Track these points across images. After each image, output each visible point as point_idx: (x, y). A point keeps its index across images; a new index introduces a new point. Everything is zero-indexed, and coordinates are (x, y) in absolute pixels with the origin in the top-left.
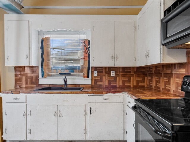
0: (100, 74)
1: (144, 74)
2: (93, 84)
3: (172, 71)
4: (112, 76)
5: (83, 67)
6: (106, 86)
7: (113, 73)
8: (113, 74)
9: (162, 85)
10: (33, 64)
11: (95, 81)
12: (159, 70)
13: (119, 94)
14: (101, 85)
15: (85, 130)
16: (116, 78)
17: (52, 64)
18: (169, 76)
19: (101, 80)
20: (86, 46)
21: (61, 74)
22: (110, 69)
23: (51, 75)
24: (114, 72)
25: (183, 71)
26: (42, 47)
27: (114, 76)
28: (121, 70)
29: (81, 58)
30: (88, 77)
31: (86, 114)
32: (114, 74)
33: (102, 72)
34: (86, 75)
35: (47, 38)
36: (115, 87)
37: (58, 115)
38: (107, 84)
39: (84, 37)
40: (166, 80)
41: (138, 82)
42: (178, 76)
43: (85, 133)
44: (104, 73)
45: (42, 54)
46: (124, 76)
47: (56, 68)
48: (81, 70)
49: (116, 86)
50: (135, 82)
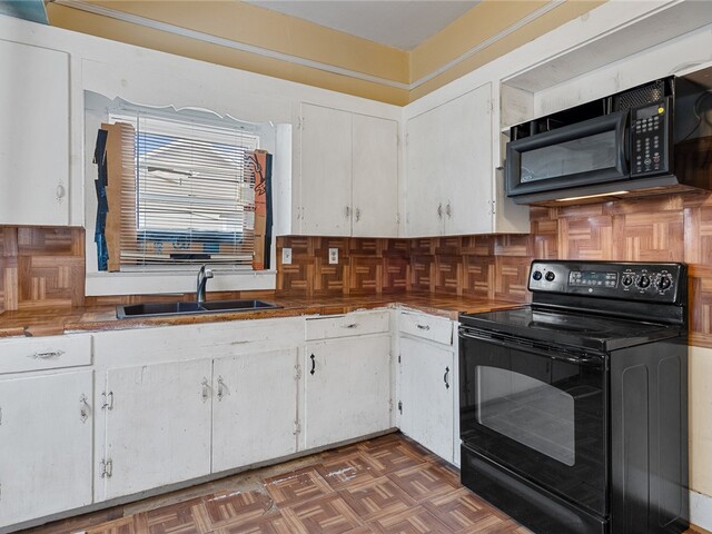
0: (300, 256)
1: (404, 258)
2: (280, 288)
3: (491, 250)
4: (331, 262)
5: (251, 236)
6: (315, 292)
7: (334, 254)
8: (334, 258)
9: (461, 284)
11: (286, 277)
12: (453, 248)
13: (380, 310)
14: (303, 290)
15: (296, 423)
16: (342, 268)
18: (485, 261)
19: (302, 276)
20: (262, 171)
21: (178, 258)
22: (327, 241)
24: (336, 250)
25: (521, 251)
27: (336, 262)
28: (353, 246)
29: (247, 208)
30: (267, 266)
32: (336, 256)
33: (304, 251)
34: (260, 260)
35: (122, 128)
36: (339, 293)
37: (214, 391)
38: (318, 286)
39: (254, 143)
40: (476, 270)
41: (392, 277)
42: (508, 260)
43: (298, 432)
44: (311, 254)
45: (101, 183)
46: (360, 264)
48: (245, 244)
49: (341, 291)
50: (386, 277)
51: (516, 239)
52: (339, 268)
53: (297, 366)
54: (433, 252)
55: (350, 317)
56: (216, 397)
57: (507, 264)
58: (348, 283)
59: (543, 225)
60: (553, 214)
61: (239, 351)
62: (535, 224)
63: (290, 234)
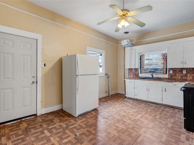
2: (170, 78)
5: (163, 68)
6: (179, 79)
7: (184, 71)
8: (184, 72)
10: (137, 67)
11: (171, 76)
14: (175, 78)
15: (162, 99)
17: (145, 67)
19: (175, 75)
20: (165, 57)
21: (150, 72)
22: (182, 69)
23: (145, 72)
24: (185, 71)
26: (140, 59)
27: (185, 73)
28: (191, 70)
29: (162, 64)
30: (166, 73)
31: (162, 91)
32: (185, 72)
33: (176, 71)
35: (143, 55)
37: (148, 90)
38: (180, 78)
43: (162, 100)
44: (178, 71)
45: (140, 63)
47: (148, 69)
48: (162, 70)
49: (187, 79)
52: (186, 75)
58: (190, 78)
61: (152, 85)
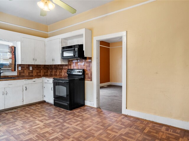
1: (47, 69)
2: (18, 75)
3: (62, 67)
4: (30, 69)
5: (11, 64)
6: (27, 76)
7: (31, 68)
8: (31, 69)
9: (58, 73)
11: (19, 72)
13: (40, 78)
14: (24, 75)
15: (23, 99)
18: (62, 69)
19: (24, 72)
20: (13, 50)
22: (29, 65)
24: (31, 67)
25: (67, 67)
27: (32, 69)
28: (36, 66)
29: (10, 58)
30: (15, 70)
33: (24, 67)
34: (13, 69)
38: (27, 74)
39: (11, 44)
40: (60, 71)
41: (45, 73)
42: (65, 69)
43: (23, 101)
44: (25, 68)
46: (37, 70)
48: (10, 66)
49: (33, 75)
50: (43, 73)
51: (66, 65)
52: (32, 71)
53: (23, 89)
54: (53, 67)
55: (34, 80)
56: (5, 95)
57: (65, 70)
58: (35, 74)
59: (70, 63)
60: (71, 61)
61: (10, 86)
62: (68, 63)
63: (20, 64)
